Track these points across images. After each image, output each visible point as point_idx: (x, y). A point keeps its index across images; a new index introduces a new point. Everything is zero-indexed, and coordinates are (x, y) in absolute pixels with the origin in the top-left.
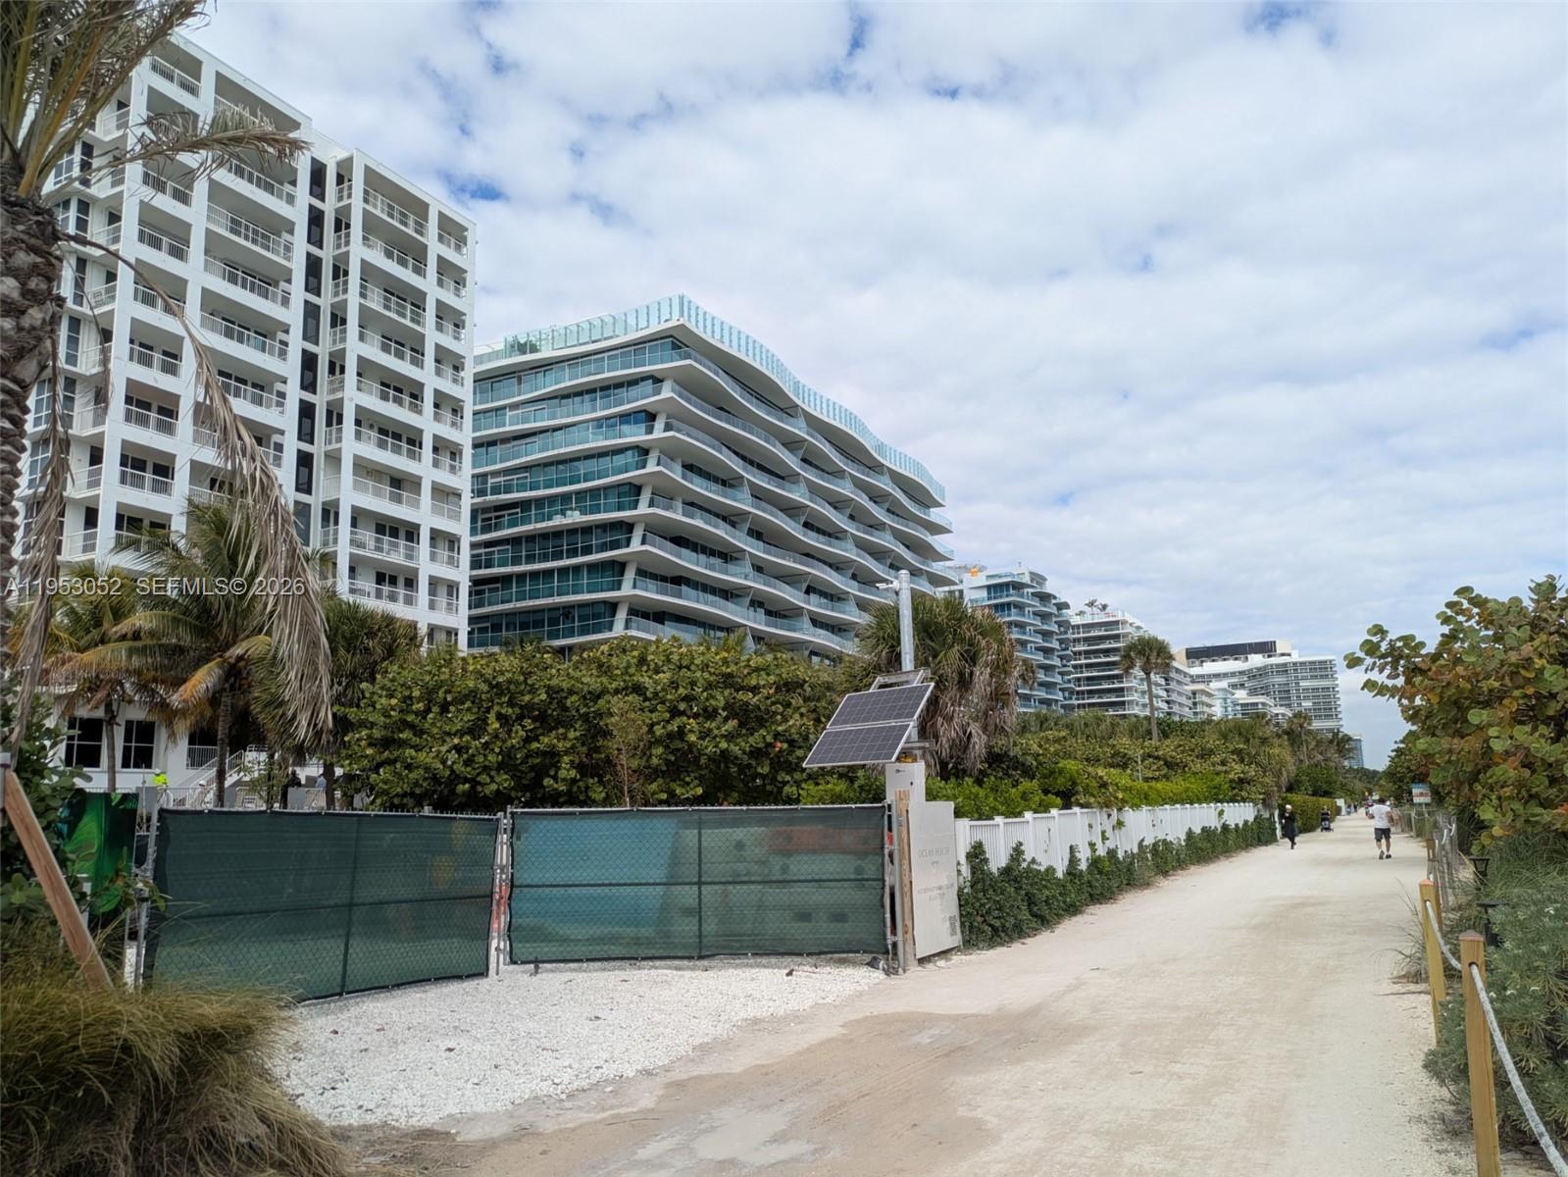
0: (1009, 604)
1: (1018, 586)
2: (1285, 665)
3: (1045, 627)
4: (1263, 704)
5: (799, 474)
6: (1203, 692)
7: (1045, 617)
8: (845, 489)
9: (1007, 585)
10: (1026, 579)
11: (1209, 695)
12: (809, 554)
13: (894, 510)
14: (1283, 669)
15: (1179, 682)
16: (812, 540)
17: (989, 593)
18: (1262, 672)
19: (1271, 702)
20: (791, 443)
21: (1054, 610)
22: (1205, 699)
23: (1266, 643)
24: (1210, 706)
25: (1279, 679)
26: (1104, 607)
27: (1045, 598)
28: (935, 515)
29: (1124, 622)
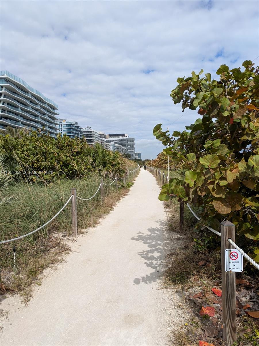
0: (71, 128)
1: (72, 125)
2: (126, 139)
3: (78, 133)
4: (120, 147)
5: (29, 105)
6: (108, 145)
7: (77, 131)
8: (39, 108)
9: (70, 124)
10: (74, 123)
11: (109, 145)
12: (31, 120)
13: (48, 111)
14: (125, 140)
15: (104, 143)
16: (32, 117)
17: (67, 125)
18: (122, 140)
19: (122, 147)
20: (27, 99)
21: (79, 129)
22: (109, 146)
23: (123, 134)
24: (110, 147)
25: (125, 142)
26: (90, 128)
27: (77, 127)
28: (56, 111)
29: (93, 131)
